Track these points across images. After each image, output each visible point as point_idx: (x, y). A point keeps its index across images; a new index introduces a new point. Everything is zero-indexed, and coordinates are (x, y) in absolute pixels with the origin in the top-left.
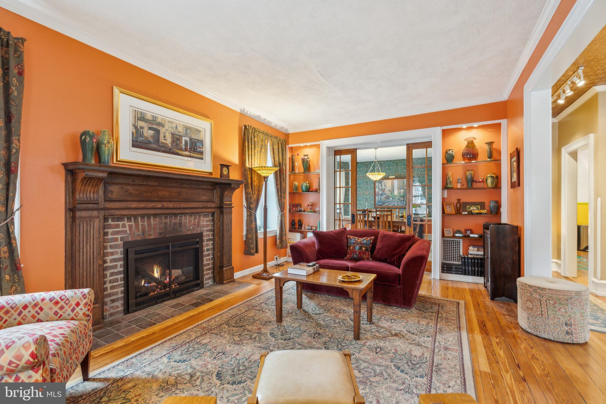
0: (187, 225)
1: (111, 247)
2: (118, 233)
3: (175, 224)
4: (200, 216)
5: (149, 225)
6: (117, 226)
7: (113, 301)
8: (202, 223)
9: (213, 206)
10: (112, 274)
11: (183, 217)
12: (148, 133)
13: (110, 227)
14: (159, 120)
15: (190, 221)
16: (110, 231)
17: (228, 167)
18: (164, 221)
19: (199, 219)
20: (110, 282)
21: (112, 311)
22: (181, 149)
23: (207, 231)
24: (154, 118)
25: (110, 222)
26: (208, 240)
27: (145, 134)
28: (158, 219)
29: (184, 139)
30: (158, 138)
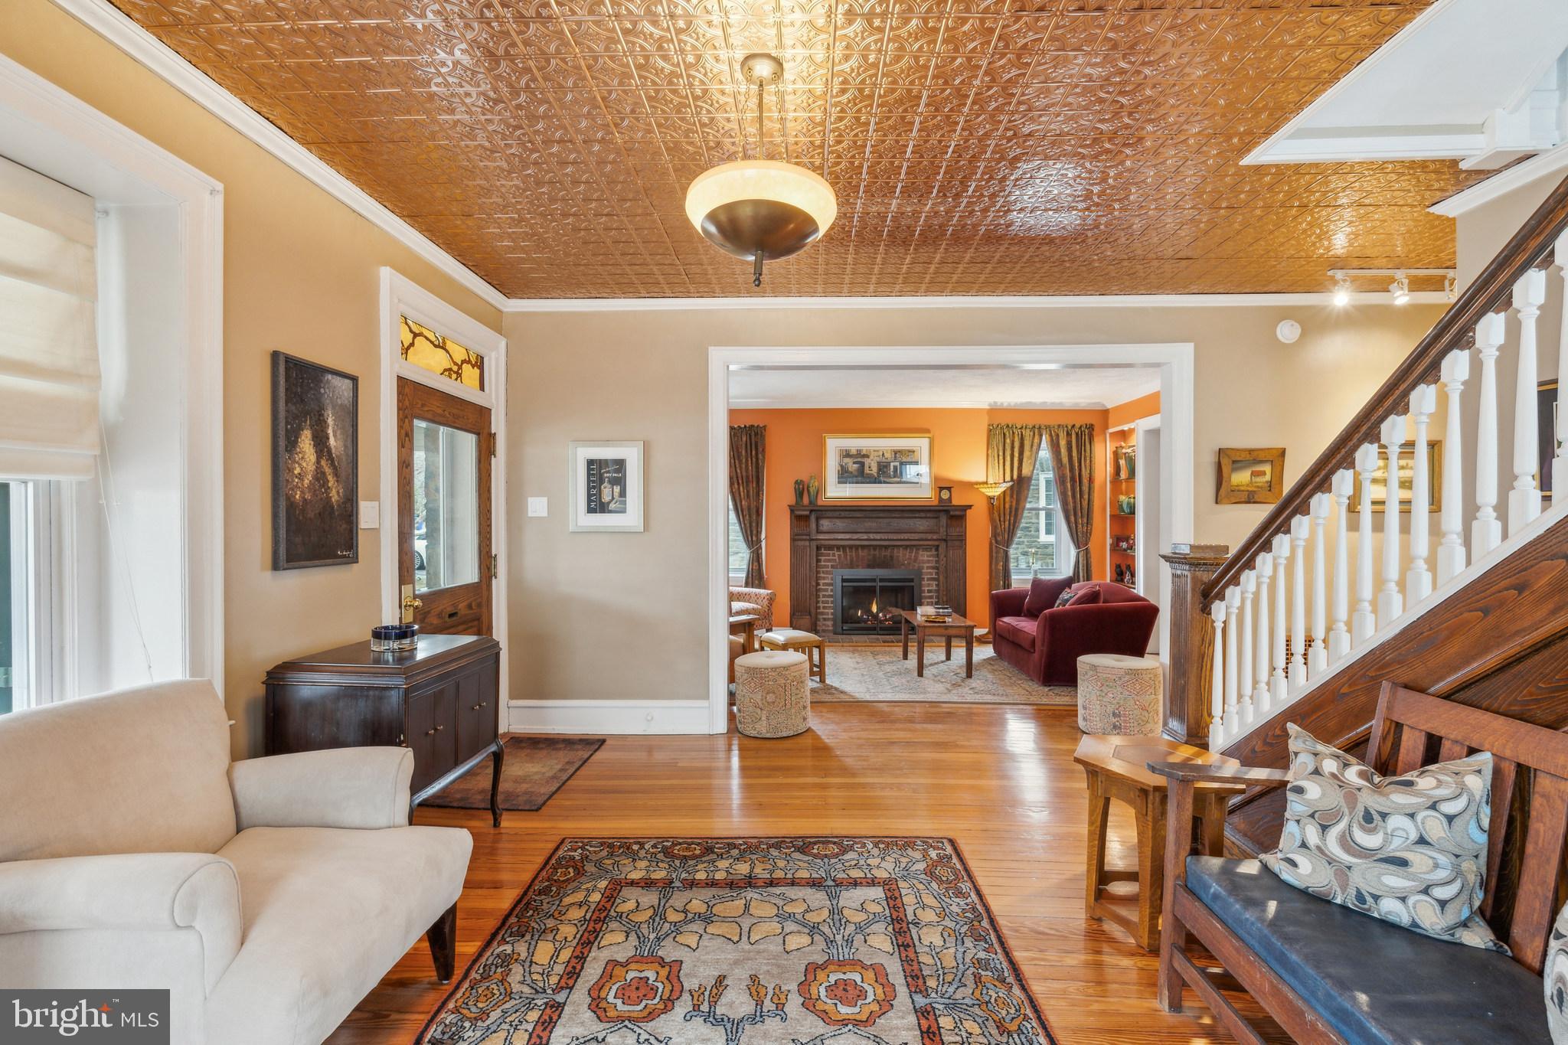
0: (901, 559)
1: (823, 572)
2: (829, 561)
3: (885, 556)
4: (918, 549)
5: (857, 556)
6: (829, 555)
7: (825, 619)
8: (921, 558)
9: (935, 537)
10: (824, 596)
11: (895, 550)
12: (853, 467)
13: (823, 555)
14: (864, 452)
15: (904, 555)
16: (823, 558)
17: (949, 489)
18: (872, 552)
19: (917, 553)
20: (823, 602)
21: (824, 628)
22: (890, 477)
23: (928, 568)
24: (859, 452)
25: (823, 551)
26: (928, 579)
27: (850, 469)
28: (866, 551)
29: (892, 464)
30: (863, 471)
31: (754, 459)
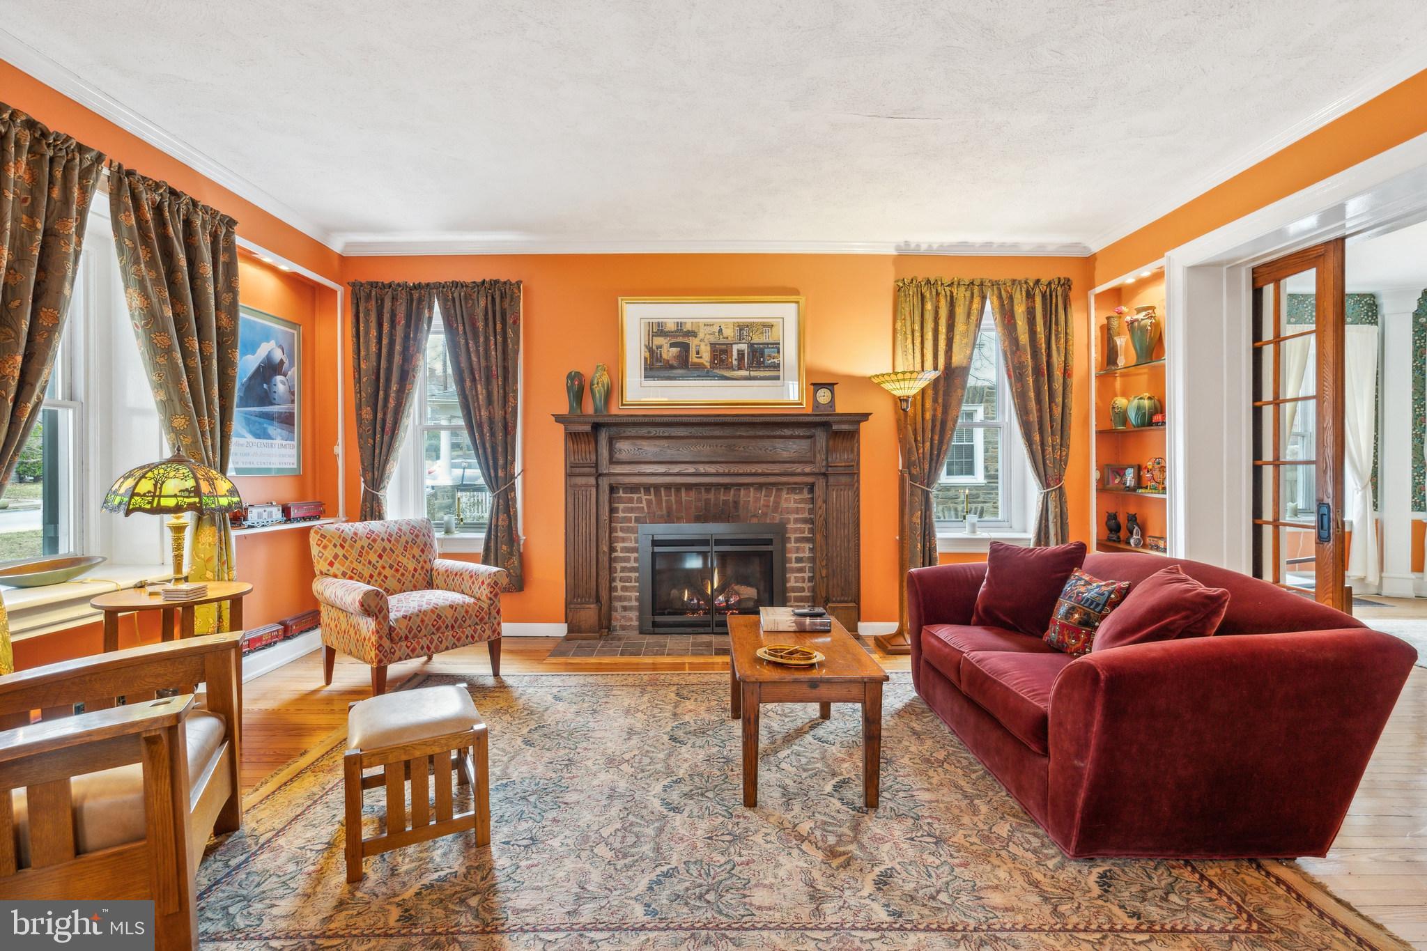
0: (751, 506)
1: (622, 530)
2: (632, 510)
3: (725, 502)
4: (779, 490)
5: (679, 502)
6: (631, 500)
7: (625, 608)
8: (784, 505)
9: (807, 470)
10: (624, 569)
11: (742, 492)
12: (669, 353)
13: (620, 500)
14: (688, 327)
15: (757, 500)
16: (621, 506)
17: (830, 386)
18: (704, 495)
19: (778, 497)
20: (621, 580)
21: (623, 622)
22: (731, 368)
23: (796, 521)
24: (680, 325)
25: (621, 494)
26: (798, 540)
27: (665, 356)
28: (693, 494)
29: (735, 348)
30: (687, 357)
31: (499, 339)
